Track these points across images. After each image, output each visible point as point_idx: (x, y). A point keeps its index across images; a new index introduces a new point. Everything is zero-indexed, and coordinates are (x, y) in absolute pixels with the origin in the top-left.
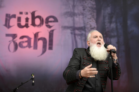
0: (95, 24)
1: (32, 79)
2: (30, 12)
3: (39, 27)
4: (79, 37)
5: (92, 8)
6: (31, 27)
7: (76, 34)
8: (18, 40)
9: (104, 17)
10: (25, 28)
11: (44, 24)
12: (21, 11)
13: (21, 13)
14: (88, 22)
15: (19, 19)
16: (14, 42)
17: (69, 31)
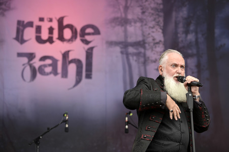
0: (162, 35)
1: (65, 121)
2: (56, 18)
3: (70, 42)
4: (135, 58)
5: (156, 9)
6: (57, 43)
7: (130, 54)
8: (37, 63)
9: (176, 24)
10: (48, 44)
11: (79, 38)
12: (42, 16)
13: (41, 20)
14: (149, 34)
15: (39, 29)
16: (31, 66)
17: (118, 49)
